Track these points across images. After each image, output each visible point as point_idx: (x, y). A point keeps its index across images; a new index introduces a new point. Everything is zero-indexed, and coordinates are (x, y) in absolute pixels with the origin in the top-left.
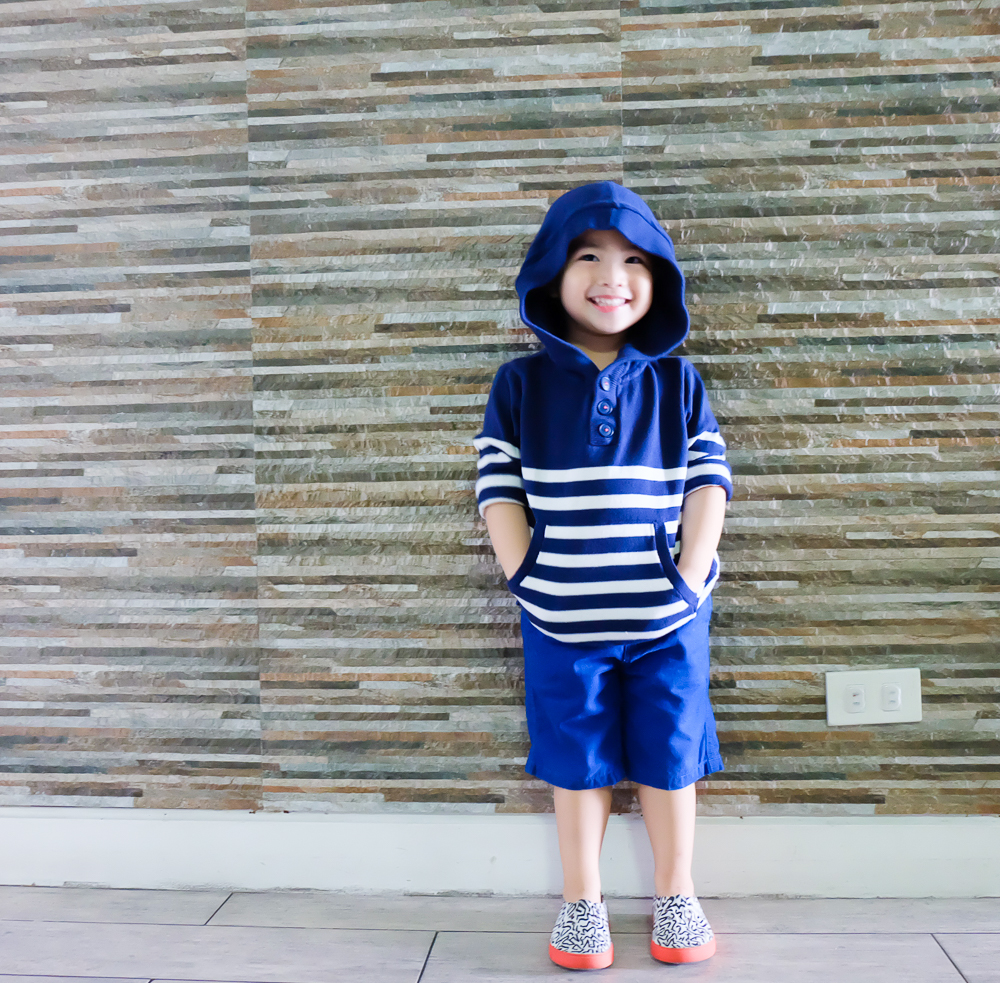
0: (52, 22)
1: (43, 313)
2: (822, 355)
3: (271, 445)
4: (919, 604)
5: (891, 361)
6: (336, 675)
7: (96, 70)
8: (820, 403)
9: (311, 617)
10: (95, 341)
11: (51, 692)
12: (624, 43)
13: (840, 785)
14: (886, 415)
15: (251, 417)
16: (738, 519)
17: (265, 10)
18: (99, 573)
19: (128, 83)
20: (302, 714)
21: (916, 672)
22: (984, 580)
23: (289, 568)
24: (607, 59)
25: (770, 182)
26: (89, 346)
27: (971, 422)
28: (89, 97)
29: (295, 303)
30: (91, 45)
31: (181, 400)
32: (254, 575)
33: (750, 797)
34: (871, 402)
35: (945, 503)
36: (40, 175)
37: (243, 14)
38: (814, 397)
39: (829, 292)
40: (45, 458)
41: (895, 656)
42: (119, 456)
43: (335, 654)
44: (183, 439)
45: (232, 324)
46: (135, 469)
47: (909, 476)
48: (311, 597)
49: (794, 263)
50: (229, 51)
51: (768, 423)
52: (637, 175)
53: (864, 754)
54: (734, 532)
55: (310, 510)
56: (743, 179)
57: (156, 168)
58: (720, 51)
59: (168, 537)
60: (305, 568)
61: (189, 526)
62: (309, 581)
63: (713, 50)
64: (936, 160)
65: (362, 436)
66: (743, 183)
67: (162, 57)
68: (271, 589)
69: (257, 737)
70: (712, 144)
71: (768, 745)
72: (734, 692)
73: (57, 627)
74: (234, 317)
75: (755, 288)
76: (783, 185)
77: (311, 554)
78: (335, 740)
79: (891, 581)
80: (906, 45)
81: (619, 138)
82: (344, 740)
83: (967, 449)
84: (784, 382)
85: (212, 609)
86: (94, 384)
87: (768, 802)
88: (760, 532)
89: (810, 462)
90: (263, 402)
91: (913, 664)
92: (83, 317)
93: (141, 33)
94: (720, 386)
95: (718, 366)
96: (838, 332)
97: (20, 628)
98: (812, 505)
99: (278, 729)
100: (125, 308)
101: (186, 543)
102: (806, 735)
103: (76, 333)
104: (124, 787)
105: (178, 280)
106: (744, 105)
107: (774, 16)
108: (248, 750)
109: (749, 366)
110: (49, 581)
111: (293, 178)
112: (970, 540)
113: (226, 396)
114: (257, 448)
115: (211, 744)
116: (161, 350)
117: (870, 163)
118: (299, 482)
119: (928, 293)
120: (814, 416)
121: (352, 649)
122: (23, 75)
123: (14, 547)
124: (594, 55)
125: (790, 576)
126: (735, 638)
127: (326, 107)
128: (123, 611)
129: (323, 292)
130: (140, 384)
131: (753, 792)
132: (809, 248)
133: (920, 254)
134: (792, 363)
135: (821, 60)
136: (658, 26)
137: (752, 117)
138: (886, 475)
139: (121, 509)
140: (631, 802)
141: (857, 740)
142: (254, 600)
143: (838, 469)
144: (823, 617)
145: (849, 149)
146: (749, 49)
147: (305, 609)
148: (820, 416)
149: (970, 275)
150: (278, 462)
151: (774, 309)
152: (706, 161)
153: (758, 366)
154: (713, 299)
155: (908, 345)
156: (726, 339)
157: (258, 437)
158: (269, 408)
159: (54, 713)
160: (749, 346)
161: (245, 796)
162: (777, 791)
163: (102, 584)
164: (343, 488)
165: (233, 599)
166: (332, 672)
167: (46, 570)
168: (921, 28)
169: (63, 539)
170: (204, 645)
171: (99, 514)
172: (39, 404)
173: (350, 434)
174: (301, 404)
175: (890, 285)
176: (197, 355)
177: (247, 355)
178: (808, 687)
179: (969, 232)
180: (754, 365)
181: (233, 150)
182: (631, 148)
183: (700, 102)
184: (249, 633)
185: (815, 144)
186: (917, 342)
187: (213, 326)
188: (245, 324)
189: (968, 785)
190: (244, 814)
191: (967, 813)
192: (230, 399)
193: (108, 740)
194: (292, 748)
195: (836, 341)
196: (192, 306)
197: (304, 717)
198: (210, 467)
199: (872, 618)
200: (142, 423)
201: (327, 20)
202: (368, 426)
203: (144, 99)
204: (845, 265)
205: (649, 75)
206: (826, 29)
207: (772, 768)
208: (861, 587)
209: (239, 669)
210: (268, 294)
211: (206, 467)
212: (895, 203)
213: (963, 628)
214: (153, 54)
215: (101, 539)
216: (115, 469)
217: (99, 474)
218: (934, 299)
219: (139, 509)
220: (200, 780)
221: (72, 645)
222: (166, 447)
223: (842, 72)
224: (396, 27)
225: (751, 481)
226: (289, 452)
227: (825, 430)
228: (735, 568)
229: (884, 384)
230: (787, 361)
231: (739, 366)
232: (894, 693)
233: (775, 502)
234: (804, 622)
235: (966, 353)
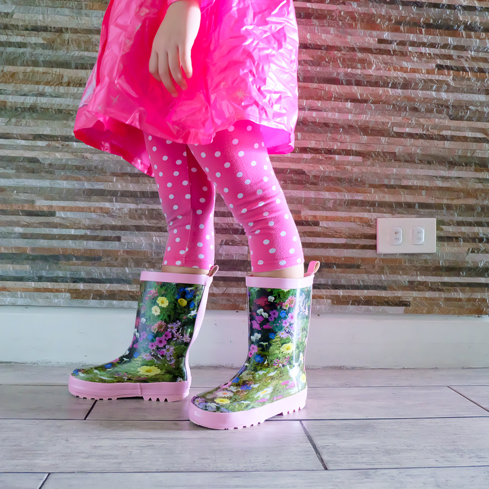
2: (383, 10)
4: (437, 177)
5: (426, 19)
6: (38, 206)
8: (381, 41)
9: (22, 164)
13: (383, 294)
14: (422, 53)
16: (325, 113)
20: (12, 234)
21: (433, 221)
22: (476, 164)
23: (6, 127)
27: (472, 62)
33: (325, 300)
34: (413, 44)
35: (456, 113)
38: (377, 37)
41: (421, 210)
47: (434, 94)
48: (22, 149)
51: (348, 51)
53: (399, 274)
54: (323, 121)
55: (24, 86)
60: (19, 127)
62: (21, 137)
65: (67, 36)
71: (338, 266)
72: (318, 229)
77: (24, 118)
82: (42, 254)
83: (469, 79)
84: (359, 25)
87: (337, 304)
88: (340, 122)
89: (373, 80)
91: (431, 215)
94: (317, 24)
95: (317, 10)
98: (374, 107)
102: (363, 259)
109: (337, 12)
112: (468, 138)
118: (16, 65)
120: (376, 49)
121: (52, 188)
125: (358, 154)
126: (320, 192)
134: (364, 13)
138: (420, 92)
141: (394, 263)
143: (390, 85)
144: (377, 181)
147: (17, 157)
148: (380, 50)
150: (1, 49)
153: (342, 13)
155: (437, 9)
162: (343, 296)
164: (50, 72)
166: (36, 204)
173: (57, 34)
174: (22, 9)
178: (366, 228)
180: (340, 12)
186: (442, 7)
189: (461, 295)
191: (459, 314)
194: (2, 259)
195: (392, 2)
197: (13, 236)
199: (408, 184)
202: (71, 29)
207: (341, 281)
208: (402, 164)
213: (462, 194)
225: (334, 88)
226: (10, 43)
227: (383, 59)
228: (322, 146)
229: (421, 33)
230: (361, 11)
231: (330, 12)
232: (419, 232)
233: (349, 103)
234: (364, 184)
235: (471, 18)
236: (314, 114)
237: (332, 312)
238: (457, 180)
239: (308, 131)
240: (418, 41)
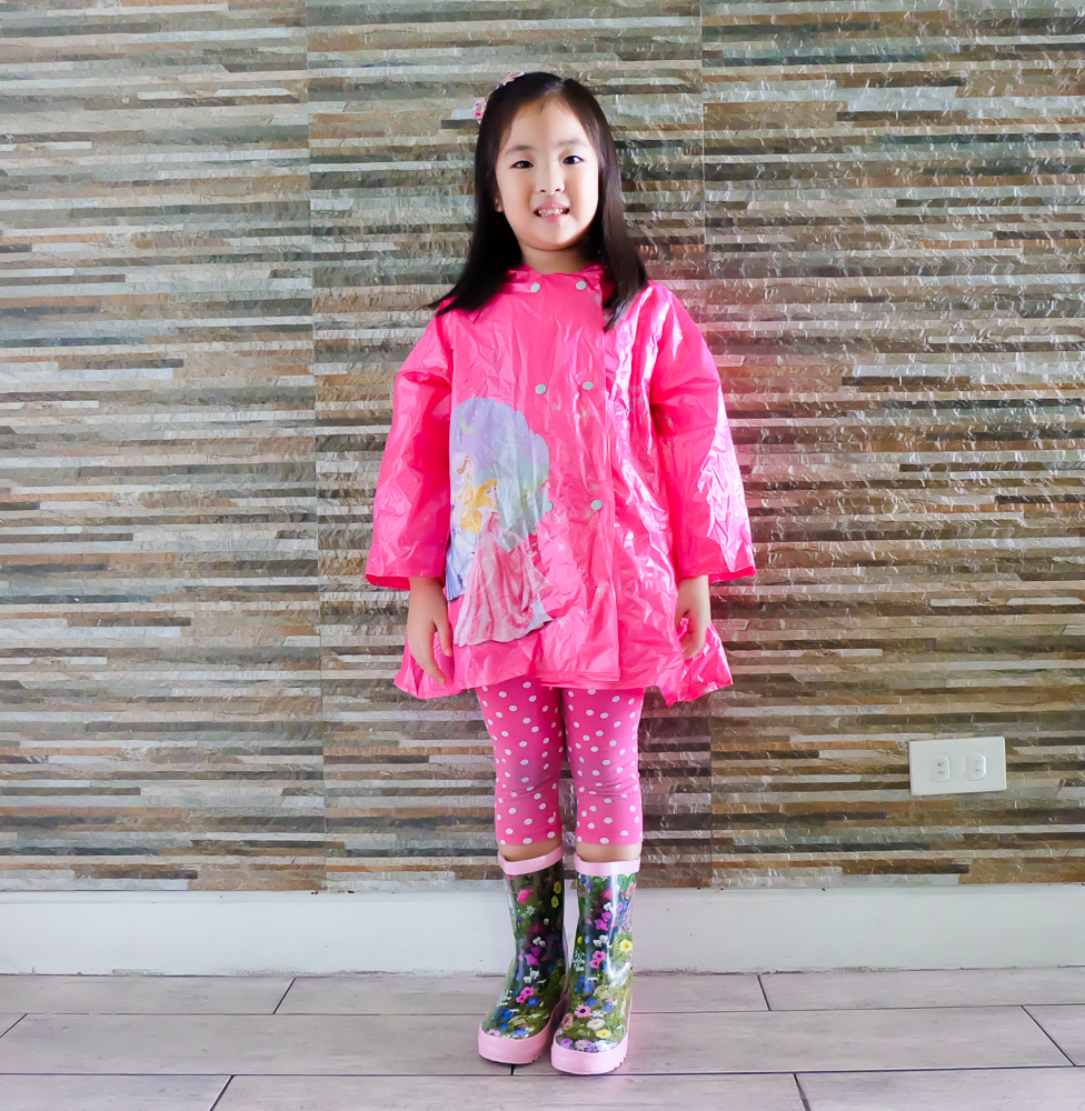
0: (97, 58)
1: (88, 368)
2: (907, 419)
3: (336, 508)
4: (1004, 672)
5: (977, 426)
6: (405, 749)
7: (145, 110)
8: (904, 468)
9: (378, 689)
10: (144, 398)
11: (98, 770)
12: (707, 95)
13: (923, 855)
14: (971, 480)
15: (314, 478)
16: (821, 586)
17: (327, 50)
18: (150, 644)
19: (180, 124)
20: (370, 789)
21: (1001, 741)
22: (1068, 648)
23: (355, 637)
24: (690, 111)
25: (854, 241)
26: (139, 403)
27: (1056, 487)
28: (138, 139)
29: (363, 360)
30: (140, 83)
31: (238, 461)
32: (317, 645)
33: (833, 868)
34: (956, 467)
35: (1031, 569)
36: (84, 221)
37: (305, 54)
38: (898, 462)
39: (914, 355)
40: (91, 522)
41: (979, 724)
42: (171, 520)
43: (404, 727)
44: (241, 502)
45: (293, 381)
46: (189, 534)
47: (994, 543)
48: (378, 668)
49: (878, 324)
50: (289, 93)
51: (852, 488)
52: (720, 232)
53: (948, 824)
54: (817, 599)
56: (828, 240)
57: (211, 215)
58: (806, 105)
59: (225, 606)
60: (371, 638)
61: (246, 594)
62: (374, 651)
63: (798, 104)
64: (1022, 221)
66: (828, 242)
67: (218, 98)
68: (336, 660)
69: (321, 815)
70: (796, 201)
71: (851, 816)
72: (815, 762)
73: (104, 700)
74: (295, 374)
75: (840, 350)
76: (868, 245)
77: (378, 623)
78: (404, 817)
79: (976, 648)
80: (993, 103)
81: (701, 193)
82: (413, 816)
83: (1051, 515)
84: (869, 447)
85: (273, 681)
86: (144, 443)
87: (851, 873)
88: (845, 599)
89: (895, 528)
90: (327, 463)
91: (997, 732)
92: (132, 372)
93: (194, 72)
94: (804, 450)
95: (802, 429)
96: (923, 396)
97: (64, 702)
98: (897, 571)
99: (346, 806)
100: (178, 364)
101: (243, 611)
102: (888, 804)
103: (124, 389)
104: (177, 869)
105: (234, 333)
106: (830, 162)
107: (859, 71)
108: (311, 827)
109: (833, 429)
110: (96, 652)
111: (358, 228)
112: (1054, 607)
113: (287, 457)
114: (320, 512)
115: (271, 822)
116: (217, 408)
117: (957, 224)
119: (1014, 357)
120: (898, 481)
121: (421, 722)
122: (64, 113)
123: (56, 616)
124: (675, 107)
125: (874, 644)
126: (818, 707)
127: (394, 154)
128: (176, 684)
129: (392, 350)
130: (194, 443)
131: (835, 864)
132: (894, 309)
133: (1006, 317)
134: (877, 427)
135: (908, 118)
136: (741, 78)
137: (837, 174)
138: (971, 541)
139: (173, 576)
140: (711, 876)
141: (940, 809)
142: (316, 672)
143: (923, 534)
144: (905, 684)
145: (934, 208)
146: (833, 105)
147: (371, 680)
148: (904, 481)
149: (1056, 339)
150: (343, 526)
151: (858, 372)
152: (790, 218)
153: (842, 430)
154: (796, 360)
155: (993, 409)
156: (810, 401)
157: (321, 500)
158: (333, 470)
159: (101, 792)
160: (833, 409)
161: (307, 876)
162: (861, 862)
163: (153, 655)
165: (295, 670)
166: (400, 746)
167: (92, 641)
168: (1009, 87)
169: (111, 607)
170: (263, 718)
171: (149, 581)
172: (83, 465)
174: (367, 466)
175: (975, 348)
176: (255, 414)
177: (309, 415)
178: (892, 757)
179: (1055, 295)
180: (838, 429)
181: (292, 197)
182: (713, 203)
183: (784, 158)
184: (312, 706)
185: (902, 203)
186: (1002, 406)
187: (272, 383)
188: (307, 381)
189: (1052, 853)
190: (306, 895)
191: (1050, 881)
192: (291, 461)
193: (159, 819)
194: (357, 826)
195: (922, 405)
196: (250, 362)
197: (371, 793)
198: (270, 532)
199: (956, 686)
200: (196, 485)
201: (394, 63)
203: (197, 141)
204: (931, 327)
205: (732, 128)
206: (912, 85)
207: (855, 839)
208: (945, 655)
209: (301, 744)
210: (333, 350)
211: (266, 532)
212: (981, 265)
213: (1047, 696)
214: (207, 95)
215: (152, 607)
216: (166, 534)
217: (150, 539)
218: (1020, 362)
219: (193, 576)
220: (260, 860)
221: (121, 720)
222: (221, 511)
223: (929, 130)
224: (468, 72)
225: (835, 548)
226: (354, 516)
227: (909, 495)
228: (818, 636)
229: (969, 448)
230: (871, 424)
231: (823, 430)
232: (978, 762)
233: (859, 568)
234: (887, 690)
235: (1051, 418)
236: (804, 589)
237: (845, 885)
238: (1037, 673)
239: (795, 616)
240: (965, 462)
